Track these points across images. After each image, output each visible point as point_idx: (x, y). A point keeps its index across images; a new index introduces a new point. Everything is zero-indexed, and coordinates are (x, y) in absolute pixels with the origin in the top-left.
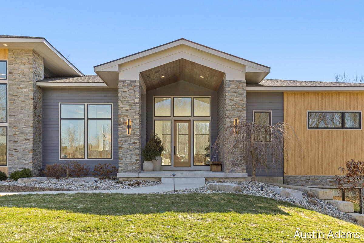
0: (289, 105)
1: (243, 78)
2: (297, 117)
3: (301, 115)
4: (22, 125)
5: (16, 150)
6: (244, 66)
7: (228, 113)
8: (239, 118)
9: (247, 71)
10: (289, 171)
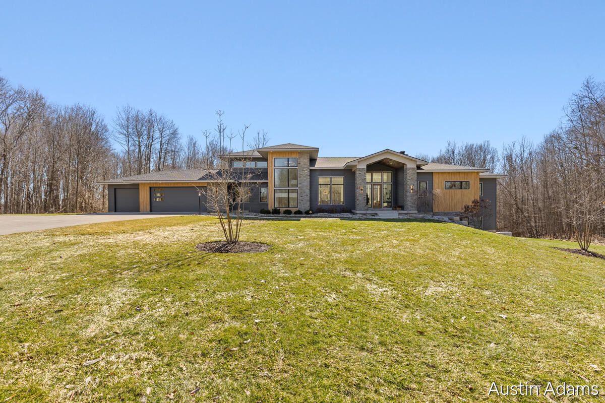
0: (436, 179)
1: (415, 167)
2: (440, 184)
3: (441, 183)
4: (305, 188)
5: (302, 200)
6: (416, 161)
7: (408, 183)
8: (414, 185)
9: (418, 164)
10: (436, 210)
